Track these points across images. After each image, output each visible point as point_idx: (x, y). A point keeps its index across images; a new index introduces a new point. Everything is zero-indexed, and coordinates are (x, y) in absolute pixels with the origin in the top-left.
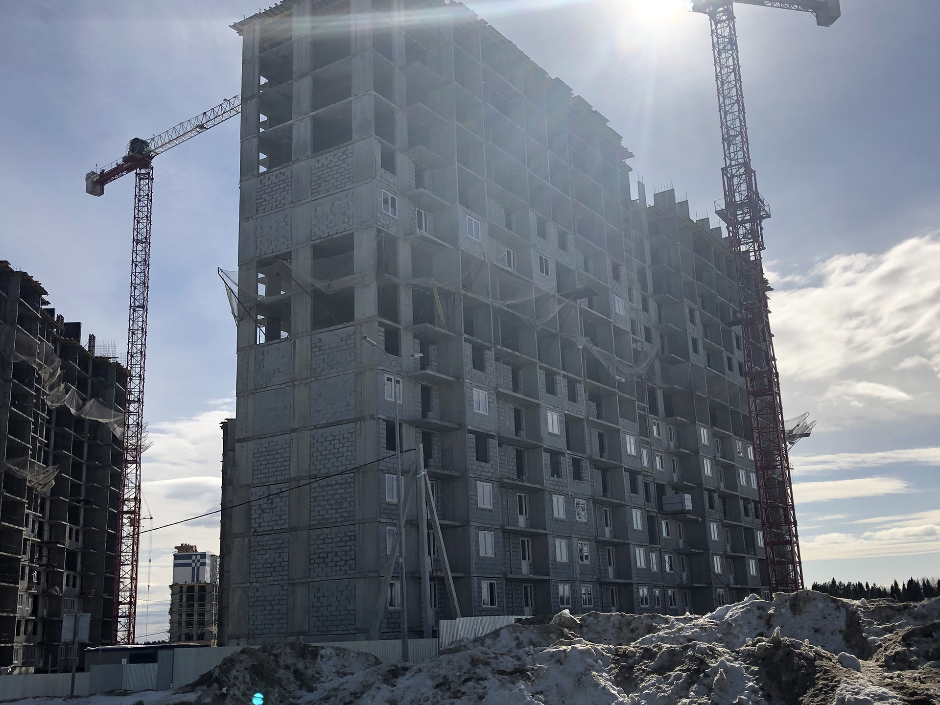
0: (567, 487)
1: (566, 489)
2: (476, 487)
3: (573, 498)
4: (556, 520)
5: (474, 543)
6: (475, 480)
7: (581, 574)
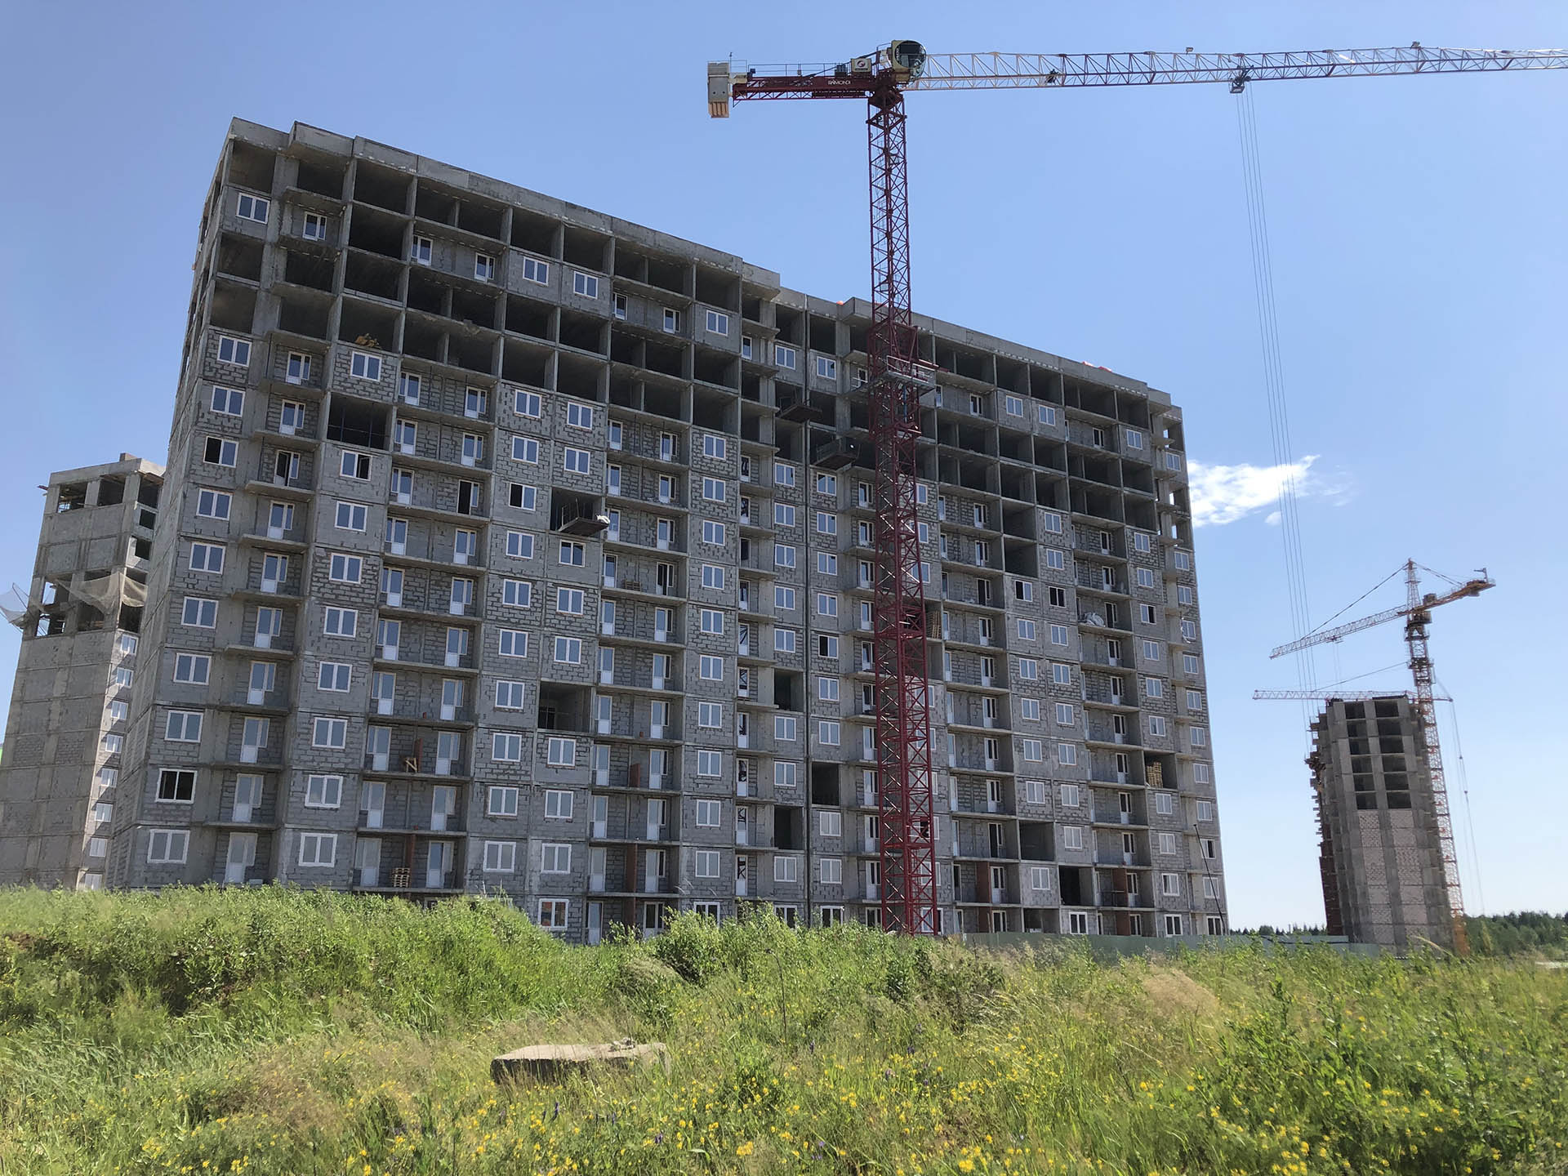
0: (530, 775)
1: (528, 778)
2: (305, 781)
3: (541, 789)
4: (493, 819)
5: (289, 849)
6: (303, 773)
7: (541, 887)
